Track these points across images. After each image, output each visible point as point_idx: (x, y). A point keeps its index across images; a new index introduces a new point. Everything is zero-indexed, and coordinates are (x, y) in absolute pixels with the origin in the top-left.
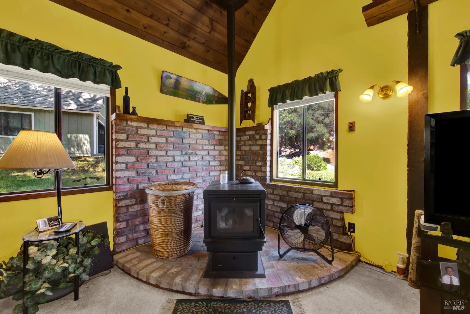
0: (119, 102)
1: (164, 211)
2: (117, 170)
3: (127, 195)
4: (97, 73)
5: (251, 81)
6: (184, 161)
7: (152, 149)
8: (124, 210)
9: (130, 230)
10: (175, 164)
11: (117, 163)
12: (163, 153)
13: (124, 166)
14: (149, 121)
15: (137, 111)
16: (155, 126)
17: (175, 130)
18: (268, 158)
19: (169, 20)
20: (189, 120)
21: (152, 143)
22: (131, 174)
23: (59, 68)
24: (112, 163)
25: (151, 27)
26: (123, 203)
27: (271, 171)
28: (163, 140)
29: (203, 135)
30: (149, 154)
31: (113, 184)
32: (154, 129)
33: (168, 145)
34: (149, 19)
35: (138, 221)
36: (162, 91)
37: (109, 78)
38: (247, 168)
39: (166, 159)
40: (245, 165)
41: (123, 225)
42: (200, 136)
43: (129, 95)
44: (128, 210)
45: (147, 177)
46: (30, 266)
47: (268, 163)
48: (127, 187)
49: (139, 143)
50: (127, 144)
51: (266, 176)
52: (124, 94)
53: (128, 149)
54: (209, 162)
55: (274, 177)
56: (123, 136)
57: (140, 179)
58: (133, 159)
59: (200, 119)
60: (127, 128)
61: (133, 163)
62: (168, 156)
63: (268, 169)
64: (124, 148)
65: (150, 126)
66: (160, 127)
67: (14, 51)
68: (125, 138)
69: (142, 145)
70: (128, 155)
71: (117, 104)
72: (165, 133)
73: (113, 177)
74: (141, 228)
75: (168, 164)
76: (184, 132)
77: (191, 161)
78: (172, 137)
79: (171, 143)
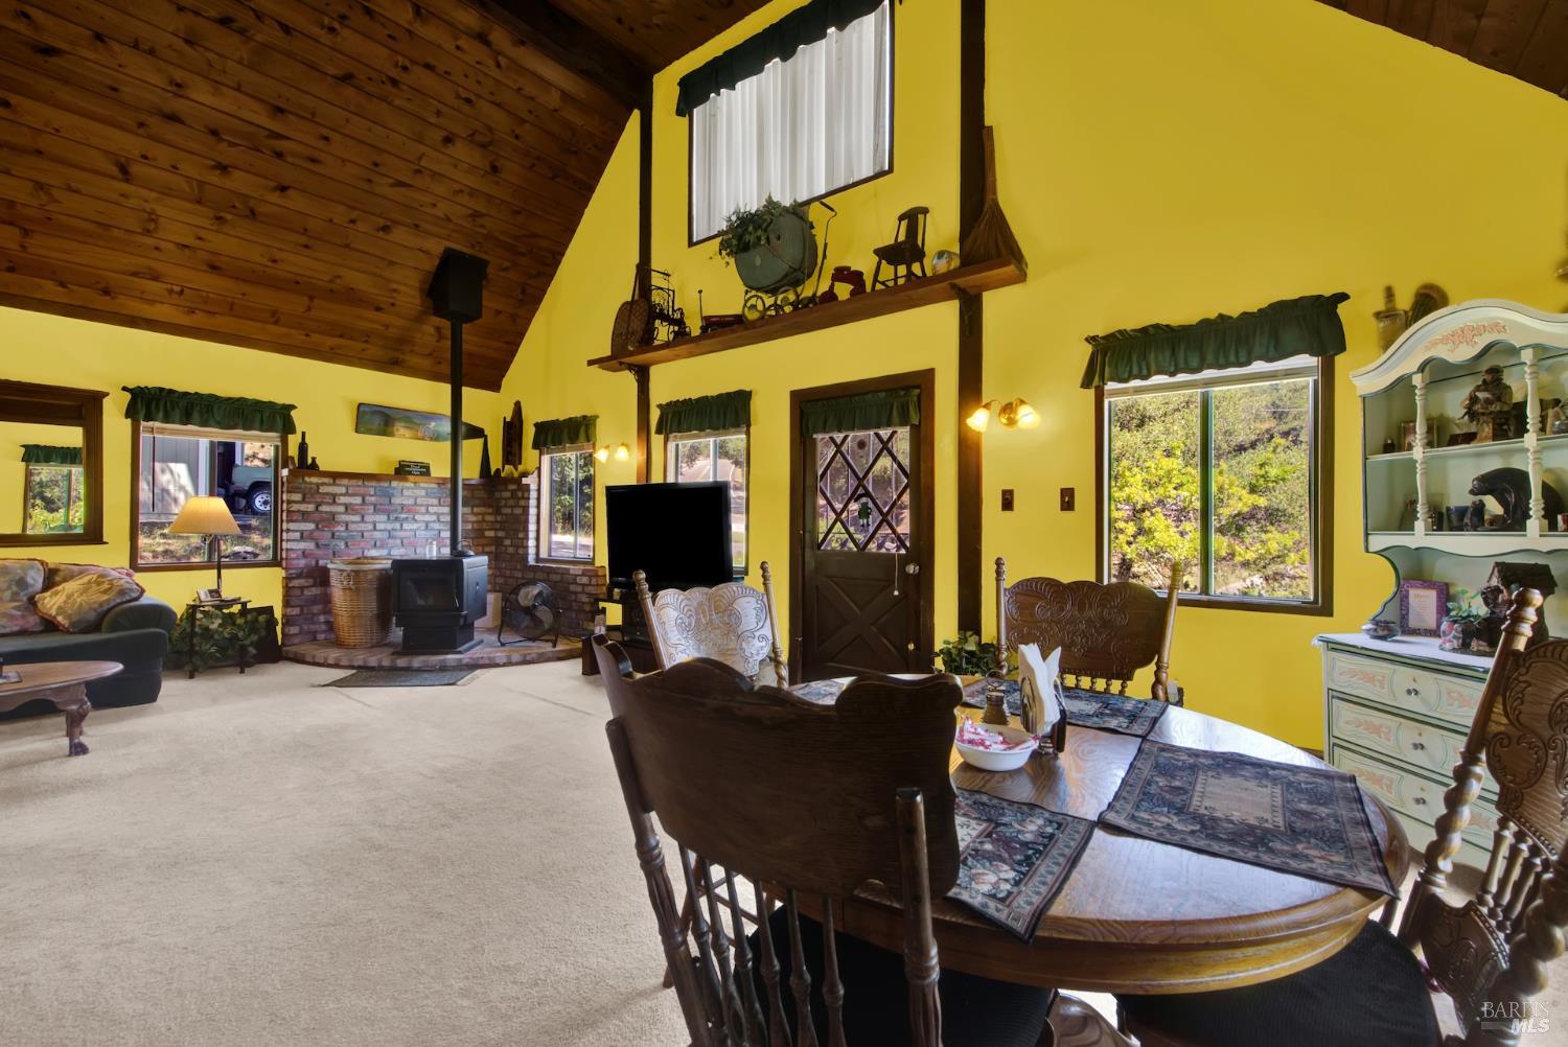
0: (293, 451)
1: (350, 589)
2: (288, 541)
3: (302, 572)
4: (264, 419)
5: (518, 405)
6: (393, 529)
7: (339, 513)
8: (298, 592)
9: (305, 619)
10: (377, 535)
11: (288, 530)
12: (357, 518)
13: (298, 535)
14: (336, 476)
15: (317, 461)
16: (345, 481)
17: (379, 485)
18: (532, 527)
19: (369, 337)
20: (403, 470)
21: (340, 504)
22: (309, 545)
23: (218, 419)
24: (282, 531)
25: (339, 348)
26: (296, 583)
27: (538, 547)
28: (358, 500)
29: (429, 491)
30: (336, 520)
31: (282, 559)
32: (344, 485)
33: (366, 507)
34: (337, 338)
35: (316, 609)
36: (356, 432)
37: (279, 423)
38: (507, 542)
39: (362, 527)
40: (506, 538)
41: (296, 611)
42: (423, 493)
43: (307, 441)
44: (302, 592)
45: (331, 551)
46: (198, 630)
47: (532, 535)
48: (302, 562)
49: (320, 505)
50: (303, 507)
51: (527, 554)
52: (300, 440)
53: (305, 513)
55: (544, 554)
56: (297, 497)
57: (319, 552)
58: (311, 526)
59: (421, 467)
60: (303, 486)
61: (312, 532)
62: (366, 523)
63: (532, 543)
64: (299, 511)
65: (338, 481)
66: (353, 482)
67: (173, 409)
68: (301, 499)
69: (324, 508)
70: (305, 520)
71: (290, 455)
72: (362, 490)
73: (282, 550)
74: (322, 618)
75: (365, 534)
76: (394, 488)
77: (406, 530)
78: (372, 496)
79: (371, 504)
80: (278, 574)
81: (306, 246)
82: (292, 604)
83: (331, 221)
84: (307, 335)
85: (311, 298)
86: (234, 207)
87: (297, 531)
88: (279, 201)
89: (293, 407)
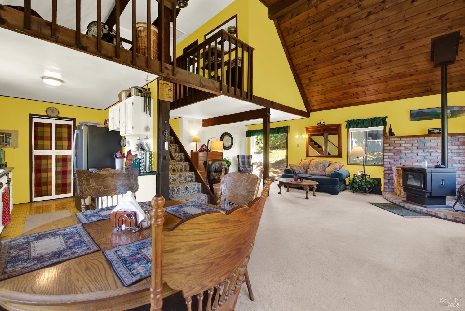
2: (384, 159)
3: (387, 169)
4: (378, 122)
6: (426, 156)
7: (402, 150)
9: (390, 184)
10: (419, 158)
11: (384, 156)
12: (410, 151)
13: (387, 157)
14: (401, 137)
15: (395, 133)
16: (405, 139)
17: (419, 139)
19: (412, 86)
20: (431, 133)
21: (403, 147)
22: (392, 161)
23: (365, 125)
25: (402, 93)
28: (410, 145)
30: (401, 152)
32: (404, 140)
33: (413, 148)
34: (401, 91)
37: (382, 123)
39: (412, 154)
41: (387, 181)
43: (391, 127)
44: (389, 175)
45: (399, 163)
46: (355, 181)
48: (389, 166)
50: (389, 148)
52: (389, 127)
53: (390, 150)
54: (452, 157)
58: (392, 154)
60: (389, 141)
61: (392, 156)
62: (413, 153)
64: (388, 149)
65: (401, 139)
66: (408, 139)
67: (354, 124)
68: (388, 146)
69: (396, 148)
70: (389, 152)
71: (386, 132)
72: (411, 141)
75: (413, 157)
76: (426, 140)
77: (433, 156)
78: (416, 143)
79: (415, 146)
80: (382, 169)
81: (378, 68)
82: (386, 178)
83: (382, 56)
84: (390, 93)
85: (386, 82)
86: (356, 68)
87: (387, 156)
88: (366, 60)
89: (386, 117)
